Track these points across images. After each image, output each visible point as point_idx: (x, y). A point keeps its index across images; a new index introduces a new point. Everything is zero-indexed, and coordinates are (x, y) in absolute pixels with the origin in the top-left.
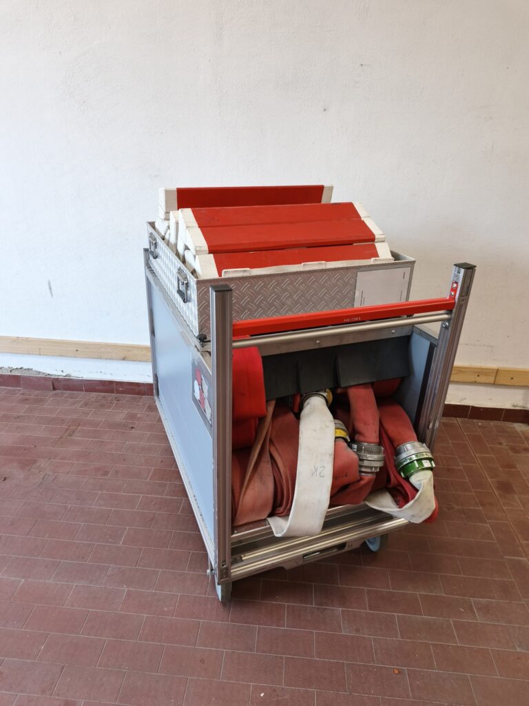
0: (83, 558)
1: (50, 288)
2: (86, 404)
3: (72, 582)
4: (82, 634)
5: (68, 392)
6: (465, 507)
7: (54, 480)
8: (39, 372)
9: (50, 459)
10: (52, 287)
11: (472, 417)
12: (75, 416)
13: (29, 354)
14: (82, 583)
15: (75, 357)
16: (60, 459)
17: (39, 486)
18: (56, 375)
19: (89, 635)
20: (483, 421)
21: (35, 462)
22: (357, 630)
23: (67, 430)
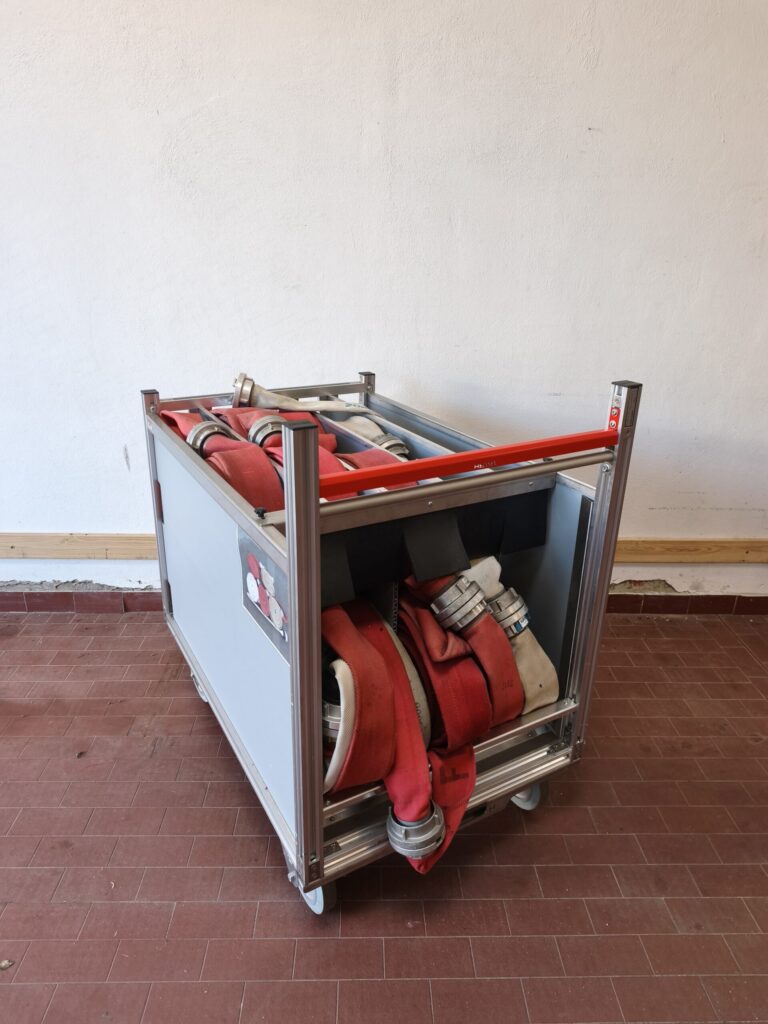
0: (256, 860)
4: (296, 977)
7: (172, 745)
8: (103, 586)
9: (154, 714)
10: (130, 455)
12: (171, 648)
13: (89, 558)
14: (268, 899)
16: (170, 713)
17: (151, 756)
18: (128, 589)
19: (308, 977)
20: (755, 617)
21: (132, 721)
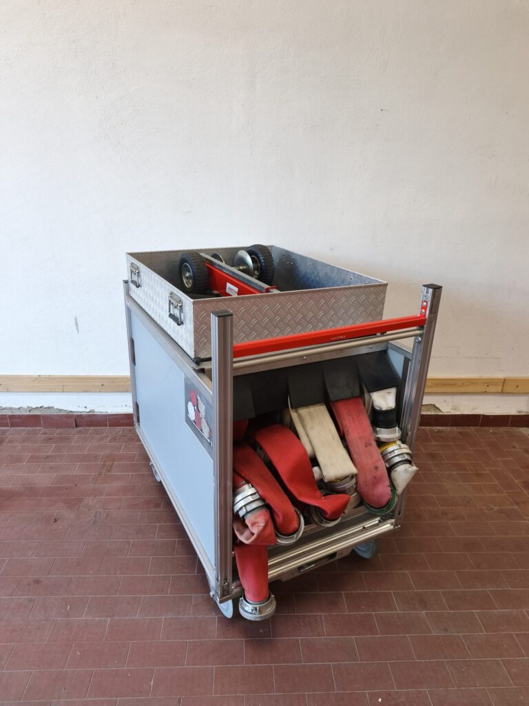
0: (162, 591)
1: (77, 324)
2: (114, 439)
3: (160, 615)
4: (187, 665)
5: (92, 428)
6: (502, 508)
8: (61, 410)
9: (96, 496)
10: (79, 323)
11: (483, 425)
12: (107, 452)
13: (51, 392)
14: (170, 616)
15: (100, 392)
16: (106, 496)
17: (93, 524)
18: (78, 412)
19: (195, 665)
20: (494, 428)
22: (446, 630)
23: (104, 466)
